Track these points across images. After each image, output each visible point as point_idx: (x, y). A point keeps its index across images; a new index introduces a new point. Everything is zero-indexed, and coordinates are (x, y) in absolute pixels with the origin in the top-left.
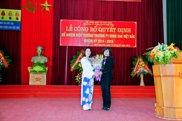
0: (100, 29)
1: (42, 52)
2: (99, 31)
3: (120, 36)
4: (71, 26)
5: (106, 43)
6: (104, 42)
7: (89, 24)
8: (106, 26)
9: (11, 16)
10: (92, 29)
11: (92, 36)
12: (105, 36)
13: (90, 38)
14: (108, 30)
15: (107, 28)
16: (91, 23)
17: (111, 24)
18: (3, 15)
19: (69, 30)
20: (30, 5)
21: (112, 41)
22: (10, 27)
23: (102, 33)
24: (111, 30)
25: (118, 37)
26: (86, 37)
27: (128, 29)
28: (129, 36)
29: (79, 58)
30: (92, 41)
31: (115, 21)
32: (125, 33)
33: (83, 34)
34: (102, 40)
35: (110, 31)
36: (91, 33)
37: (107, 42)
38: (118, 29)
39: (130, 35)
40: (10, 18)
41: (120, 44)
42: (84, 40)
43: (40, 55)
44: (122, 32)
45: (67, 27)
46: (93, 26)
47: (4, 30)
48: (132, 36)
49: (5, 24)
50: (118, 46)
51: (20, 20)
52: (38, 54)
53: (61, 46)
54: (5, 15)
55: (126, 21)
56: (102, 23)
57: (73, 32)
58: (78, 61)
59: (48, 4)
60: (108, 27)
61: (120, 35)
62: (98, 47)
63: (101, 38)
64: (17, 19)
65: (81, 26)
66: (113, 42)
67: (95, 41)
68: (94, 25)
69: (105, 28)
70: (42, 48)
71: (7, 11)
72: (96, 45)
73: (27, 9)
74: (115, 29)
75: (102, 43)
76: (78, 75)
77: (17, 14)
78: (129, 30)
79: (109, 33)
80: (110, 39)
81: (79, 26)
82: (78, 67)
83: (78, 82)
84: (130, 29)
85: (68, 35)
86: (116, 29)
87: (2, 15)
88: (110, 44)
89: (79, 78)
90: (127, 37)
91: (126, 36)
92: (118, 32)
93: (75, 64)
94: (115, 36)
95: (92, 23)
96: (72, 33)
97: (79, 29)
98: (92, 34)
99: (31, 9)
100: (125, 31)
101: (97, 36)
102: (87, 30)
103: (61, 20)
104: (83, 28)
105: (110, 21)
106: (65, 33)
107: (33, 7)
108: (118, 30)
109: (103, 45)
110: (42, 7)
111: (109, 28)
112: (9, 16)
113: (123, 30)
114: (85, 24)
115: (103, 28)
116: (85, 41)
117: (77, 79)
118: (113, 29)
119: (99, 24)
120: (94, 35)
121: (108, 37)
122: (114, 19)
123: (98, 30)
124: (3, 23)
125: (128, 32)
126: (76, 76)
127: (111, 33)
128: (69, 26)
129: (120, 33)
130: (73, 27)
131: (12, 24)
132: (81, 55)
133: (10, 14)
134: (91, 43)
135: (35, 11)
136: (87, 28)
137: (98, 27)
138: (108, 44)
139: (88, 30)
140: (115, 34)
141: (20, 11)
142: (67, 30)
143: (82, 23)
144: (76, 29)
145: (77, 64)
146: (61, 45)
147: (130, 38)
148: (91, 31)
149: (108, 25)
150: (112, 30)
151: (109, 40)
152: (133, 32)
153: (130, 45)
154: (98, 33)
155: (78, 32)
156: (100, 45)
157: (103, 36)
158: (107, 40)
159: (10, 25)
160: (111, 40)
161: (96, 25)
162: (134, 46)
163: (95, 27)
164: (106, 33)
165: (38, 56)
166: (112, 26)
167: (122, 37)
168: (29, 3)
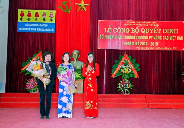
0: (143, 30)
1: (78, 56)
2: (142, 32)
3: (166, 38)
4: (110, 27)
5: (149, 46)
6: (147, 45)
7: (129, 25)
8: (149, 27)
9: (45, 18)
10: (134, 30)
11: (133, 37)
12: (149, 38)
13: (132, 40)
14: (151, 31)
15: (150, 29)
16: (132, 23)
17: (155, 24)
18: (37, 17)
19: (107, 32)
20: (65, 5)
21: (157, 43)
22: (44, 30)
23: (145, 35)
24: (155, 31)
25: (163, 39)
26: (127, 39)
27: (175, 29)
28: (176, 38)
29: (121, 63)
30: (133, 44)
31: (160, 21)
32: (171, 35)
33: (124, 36)
34: (145, 43)
35: (155, 33)
36: (132, 35)
37: (151, 45)
38: (164, 29)
39: (178, 37)
40: (44, 20)
41: (166, 47)
42: (125, 42)
43: (76, 59)
44: (168, 33)
45: (105, 29)
46: (135, 27)
47: (38, 33)
48: (180, 37)
49: (39, 26)
50: (163, 49)
51: (54, 22)
52: (74, 59)
53: (99, 50)
54: (38, 16)
55: (172, 21)
56: (145, 23)
57: (113, 33)
58: (120, 67)
59: (85, 3)
60: (152, 27)
61: (166, 36)
62: (140, 51)
63: (144, 40)
64: (51, 20)
65: (122, 27)
66: (157, 45)
67: (137, 43)
68: (136, 25)
69: (148, 29)
70: (78, 52)
71: (40, 12)
72: (138, 48)
73: (62, 9)
74: (159, 29)
75: (145, 46)
76: (120, 82)
77: (51, 15)
78: (176, 31)
79: (153, 35)
80: (154, 41)
81: (119, 27)
82: (121, 73)
83: (121, 90)
84: (177, 29)
85: (106, 37)
86: (161, 29)
87: (35, 16)
88: (154, 46)
89: (121, 85)
90: (174, 39)
91: (172, 38)
92: (164, 33)
93: (117, 70)
94: (160, 38)
95: (134, 24)
96: (111, 35)
97: (119, 30)
98: (134, 35)
99: (66, 9)
100: (171, 32)
101: (139, 37)
102: (127, 31)
103: (99, 21)
104: (124, 29)
105: (154, 20)
106: (103, 35)
107: (69, 7)
108: (164, 31)
109: (147, 48)
110: (78, 6)
111: (153, 29)
112: (43, 18)
113: (169, 30)
114: (125, 25)
115: (146, 29)
116: (126, 44)
117: (119, 87)
118: (157, 29)
119: (141, 24)
120: (136, 37)
121: (152, 39)
122: (158, 18)
123: (140, 31)
124: (37, 25)
125: (175, 33)
126: (119, 83)
127: (156, 34)
128: (107, 27)
129: (166, 35)
130: (112, 28)
131: (46, 26)
132: (123, 60)
133: (44, 15)
134: (132, 46)
135: (70, 11)
136: (127, 30)
137: (141, 27)
138: (152, 46)
139: (129, 31)
140: (160, 36)
141: (54, 12)
142: (105, 32)
143: (122, 23)
144: (115, 30)
145: (119, 70)
146: (99, 48)
147: (177, 39)
148: (132, 32)
149: (152, 25)
150: (157, 31)
151: (153, 43)
152: (180, 33)
153: (177, 48)
154: (140, 34)
155: (117, 34)
156: (143, 48)
157: (146, 38)
158: (151, 43)
159: (44, 27)
160: (155, 43)
161: (138, 26)
162: (183, 49)
163: (137, 27)
164: (149, 34)
165: (73, 61)
166: (156, 26)
167: (168, 39)
168: (64, 3)
